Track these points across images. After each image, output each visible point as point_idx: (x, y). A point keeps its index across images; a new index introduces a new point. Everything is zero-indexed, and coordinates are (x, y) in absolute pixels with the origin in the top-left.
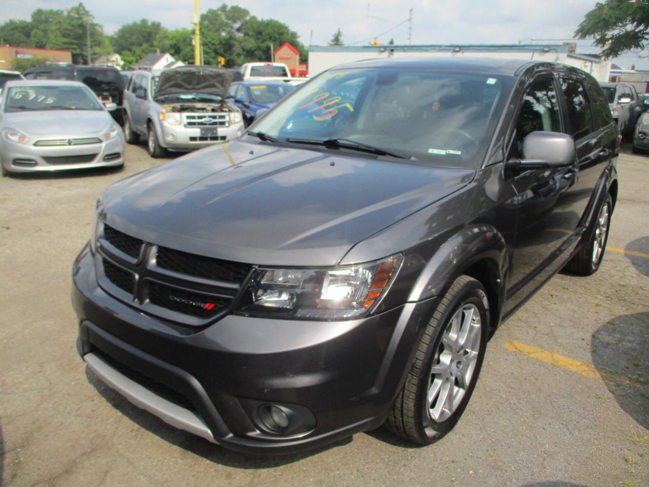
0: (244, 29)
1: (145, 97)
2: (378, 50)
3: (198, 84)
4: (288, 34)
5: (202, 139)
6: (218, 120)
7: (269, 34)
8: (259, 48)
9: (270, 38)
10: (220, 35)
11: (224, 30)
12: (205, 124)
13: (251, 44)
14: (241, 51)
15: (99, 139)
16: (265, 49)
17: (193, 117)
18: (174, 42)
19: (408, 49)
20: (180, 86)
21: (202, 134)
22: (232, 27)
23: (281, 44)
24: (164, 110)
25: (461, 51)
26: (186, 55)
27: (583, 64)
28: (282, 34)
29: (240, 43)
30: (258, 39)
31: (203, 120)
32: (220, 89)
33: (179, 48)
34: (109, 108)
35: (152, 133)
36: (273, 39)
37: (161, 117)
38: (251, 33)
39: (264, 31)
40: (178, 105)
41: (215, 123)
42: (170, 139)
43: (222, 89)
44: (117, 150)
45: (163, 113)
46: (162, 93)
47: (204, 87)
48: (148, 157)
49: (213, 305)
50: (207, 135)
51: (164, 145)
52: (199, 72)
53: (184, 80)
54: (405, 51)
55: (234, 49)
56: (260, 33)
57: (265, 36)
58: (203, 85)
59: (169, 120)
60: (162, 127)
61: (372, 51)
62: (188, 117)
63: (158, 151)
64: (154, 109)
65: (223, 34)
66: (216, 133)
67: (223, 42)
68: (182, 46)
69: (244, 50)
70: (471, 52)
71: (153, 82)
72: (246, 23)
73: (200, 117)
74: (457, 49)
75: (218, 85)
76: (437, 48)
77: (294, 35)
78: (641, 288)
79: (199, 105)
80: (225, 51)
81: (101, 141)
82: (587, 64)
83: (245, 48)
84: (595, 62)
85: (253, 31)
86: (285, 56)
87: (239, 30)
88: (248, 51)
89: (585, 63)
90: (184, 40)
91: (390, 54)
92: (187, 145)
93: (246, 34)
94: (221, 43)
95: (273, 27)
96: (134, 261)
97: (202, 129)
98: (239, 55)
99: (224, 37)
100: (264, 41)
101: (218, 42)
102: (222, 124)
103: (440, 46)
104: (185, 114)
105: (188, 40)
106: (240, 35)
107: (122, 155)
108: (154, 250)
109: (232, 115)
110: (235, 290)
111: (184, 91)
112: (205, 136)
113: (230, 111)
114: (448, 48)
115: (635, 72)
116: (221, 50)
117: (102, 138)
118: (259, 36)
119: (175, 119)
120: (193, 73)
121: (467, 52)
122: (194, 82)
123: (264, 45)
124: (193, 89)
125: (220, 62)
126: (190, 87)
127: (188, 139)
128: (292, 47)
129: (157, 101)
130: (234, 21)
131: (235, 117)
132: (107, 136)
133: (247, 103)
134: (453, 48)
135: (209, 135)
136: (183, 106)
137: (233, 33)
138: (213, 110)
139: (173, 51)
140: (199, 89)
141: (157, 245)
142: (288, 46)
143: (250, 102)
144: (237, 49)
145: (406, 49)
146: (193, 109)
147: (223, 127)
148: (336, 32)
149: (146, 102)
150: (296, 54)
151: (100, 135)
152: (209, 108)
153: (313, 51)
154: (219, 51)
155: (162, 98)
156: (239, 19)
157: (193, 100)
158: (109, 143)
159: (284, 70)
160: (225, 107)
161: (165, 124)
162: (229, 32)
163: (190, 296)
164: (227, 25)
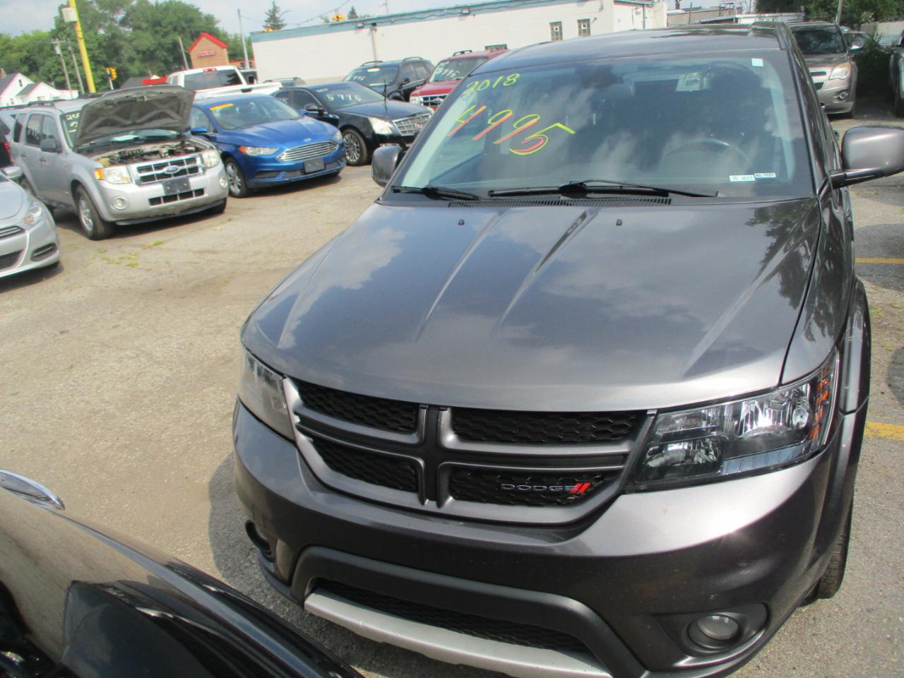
0: (132, 20)
1: (58, 149)
2: (354, 26)
3: (140, 116)
4: (200, 19)
5: (167, 198)
6: (186, 167)
7: (171, 23)
8: (161, 46)
9: (175, 29)
10: (96, 33)
11: (100, 26)
12: (169, 176)
13: (147, 41)
14: (134, 54)
15: (19, 228)
16: (171, 46)
17: (149, 169)
18: (25, 53)
19: (396, 20)
20: (114, 124)
21: (166, 191)
22: (113, 20)
23: (196, 36)
24: (99, 165)
25: (472, 13)
26: (49, 71)
27: (634, 11)
28: (191, 20)
29: (131, 41)
30: (156, 32)
31: (165, 170)
32: (176, 120)
33: (34, 63)
34: (11, 175)
35: (83, 203)
36: (179, 29)
37: (97, 176)
38: (144, 25)
39: (163, 19)
40: (115, 153)
41: (183, 172)
42: (119, 206)
43: (178, 118)
44: (49, 239)
45: (97, 169)
46: (86, 138)
47: (150, 120)
48: (84, 240)
49: (587, 485)
50: (175, 191)
51: (110, 219)
52: (143, 97)
53: (118, 114)
54: (392, 23)
55: (123, 52)
56: (157, 23)
57: (165, 27)
58: (147, 116)
59: (110, 179)
60: (102, 191)
61: (345, 30)
62: (140, 170)
63: (101, 229)
64: (80, 166)
65: (102, 32)
66: (188, 187)
67: (104, 44)
68: (37, 58)
69: (138, 52)
70: (485, 13)
71: (64, 123)
72: (133, 10)
73: (159, 167)
74: (466, 11)
75: (173, 114)
76: (437, 14)
77: (210, 19)
78: (891, 305)
79: (148, 148)
80: (110, 57)
81: (22, 231)
82: (639, 10)
83: (140, 48)
84: (647, 5)
85: (147, 22)
86: (206, 53)
87: (124, 22)
88: (144, 53)
89: (637, 9)
90: (41, 49)
91: (371, 30)
92: (146, 212)
93: (137, 28)
94: (100, 46)
95: (175, 12)
96: (411, 439)
97: (165, 185)
98: (131, 60)
99: (103, 35)
100: (166, 35)
101: (96, 45)
102: (194, 170)
103: (441, 10)
104: (134, 167)
105: (47, 48)
106: (127, 31)
107: (57, 245)
108: (446, 416)
109: (205, 155)
110: (625, 455)
111: (120, 129)
112: (172, 194)
113: (198, 150)
114: (452, 11)
115: (683, 12)
116: (104, 57)
117: (22, 225)
118: (158, 28)
119: (121, 175)
120: (134, 101)
121: (480, 13)
122: (134, 114)
123: (168, 41)
124: (134, 124)
125: (110, 75)
126: (129, 122)
127: (147, 203)
128: (212, 38)
129: (79, 152)
130: (114, 10)
131: (209, 157)
132: (28, 220)
133: (210, 134)
134: (459, 11)
135: (178, 191)
136: (124, 152)
137: (116, 29)
138: (172, 153)
139: (26, 68)
140: (142, 123)
141: (450, 407)
142: (207, 37)
143: (215, 131)
144: (127, 52)
145: (393, 19)
146: (142, 156)
147: (196, 175)
148: (271, 8)
149: (61, 157)
150: (223, 47)
151: (18, 221)
152: (165, 150)
153: (257, 40)
154: (100, 59)
155: (86, 145)
156: (121, 6)
157: (135, 142)
158: (34, 231)
159: (235, 75)
160: (189, 145)
161: (105, 184)
162: (110, 28)
163: (538, 478)
164: (104, 17)
